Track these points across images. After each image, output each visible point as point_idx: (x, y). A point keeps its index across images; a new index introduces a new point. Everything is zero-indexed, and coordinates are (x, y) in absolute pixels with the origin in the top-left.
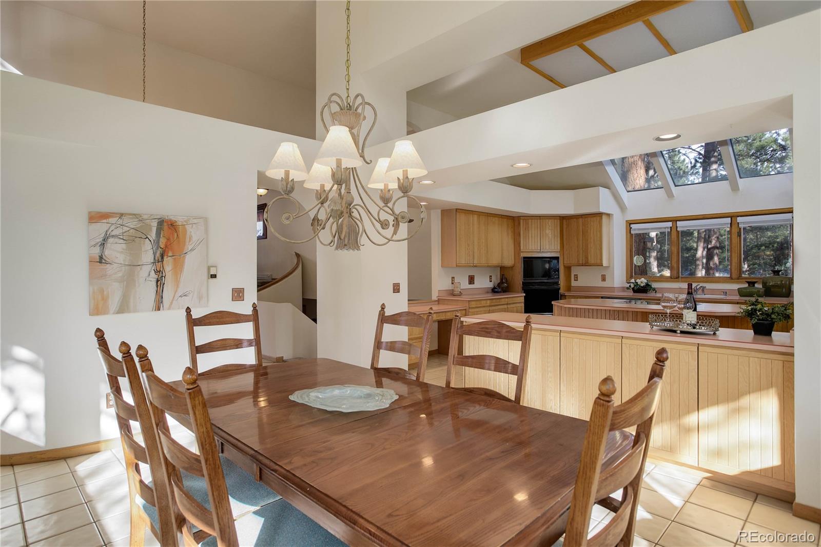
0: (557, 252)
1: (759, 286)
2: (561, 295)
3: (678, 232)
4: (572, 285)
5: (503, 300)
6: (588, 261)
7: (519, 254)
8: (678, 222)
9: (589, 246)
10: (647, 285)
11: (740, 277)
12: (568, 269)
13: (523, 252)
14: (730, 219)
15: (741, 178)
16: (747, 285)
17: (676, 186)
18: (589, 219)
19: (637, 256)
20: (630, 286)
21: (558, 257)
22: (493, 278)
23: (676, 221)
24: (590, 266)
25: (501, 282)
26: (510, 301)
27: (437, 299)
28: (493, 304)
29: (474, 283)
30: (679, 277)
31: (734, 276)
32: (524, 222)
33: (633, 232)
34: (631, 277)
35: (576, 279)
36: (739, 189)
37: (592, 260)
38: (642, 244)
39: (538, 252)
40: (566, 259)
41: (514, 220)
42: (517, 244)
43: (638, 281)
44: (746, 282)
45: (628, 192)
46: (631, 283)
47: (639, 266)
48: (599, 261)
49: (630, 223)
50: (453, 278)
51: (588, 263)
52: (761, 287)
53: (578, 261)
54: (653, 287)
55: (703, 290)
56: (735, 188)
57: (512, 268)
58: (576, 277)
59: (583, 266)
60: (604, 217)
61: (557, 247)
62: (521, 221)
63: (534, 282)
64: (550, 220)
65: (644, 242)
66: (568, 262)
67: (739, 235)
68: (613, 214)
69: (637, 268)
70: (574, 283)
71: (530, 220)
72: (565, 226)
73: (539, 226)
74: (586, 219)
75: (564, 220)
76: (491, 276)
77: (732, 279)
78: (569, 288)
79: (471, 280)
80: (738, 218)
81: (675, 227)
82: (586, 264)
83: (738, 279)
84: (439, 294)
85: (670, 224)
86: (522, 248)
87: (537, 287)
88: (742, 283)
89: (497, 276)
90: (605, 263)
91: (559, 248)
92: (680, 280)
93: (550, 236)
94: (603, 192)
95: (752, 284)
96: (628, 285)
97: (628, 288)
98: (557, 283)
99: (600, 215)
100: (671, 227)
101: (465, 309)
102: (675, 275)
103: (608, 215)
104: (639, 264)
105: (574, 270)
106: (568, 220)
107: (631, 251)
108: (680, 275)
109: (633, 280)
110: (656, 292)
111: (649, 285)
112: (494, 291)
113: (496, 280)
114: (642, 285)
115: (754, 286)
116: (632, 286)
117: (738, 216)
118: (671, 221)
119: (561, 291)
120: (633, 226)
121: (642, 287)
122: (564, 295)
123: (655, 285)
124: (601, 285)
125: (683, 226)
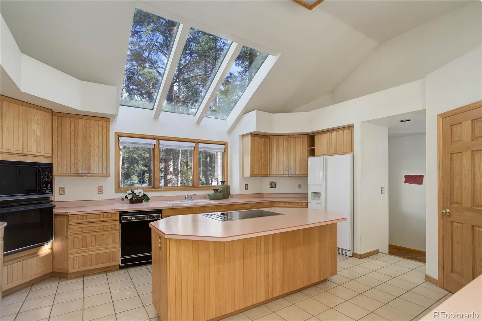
0: (48, 157)
4: (56, 201)
6: (90, 170)
8: (160, 141)
11: (198, 185)
14: (194, 143)
18: (93, 121)
20: (126, 197)
31: (195, 185)
33: (121, 145)
34: (119, 188)
35: (63, 191)
36: (200, 124)
37: (95, 170)
39: (18, 155)
40: (56, 168)
44: (213, 189)
49: (119, 136)
51: (90, 173)
53: (78, 171)
56: (198, 122)
66: (60, 172)
70: (58, 198)
73: (21, 116)
74: (90, 121)
77: (195, 188)
81: (158, 145)
82: (87, 175)
83: (198, 187)
85: (155, 142)
91: (50, 152)
92: (162, 189)
93: (39, 134)
95: (216, 189)
99: (106, 119)
100: (155, 144)
102: (158, 186)
109: (130, 192)
114: (140, 195)
115: (217, 192)
116: (129, 197)
117: (199, 143)
120: (122, 139)
121: (140, 197)
122: (69, 214)
123: (150, 194)
124: (97, 197)
125: (163, 145)
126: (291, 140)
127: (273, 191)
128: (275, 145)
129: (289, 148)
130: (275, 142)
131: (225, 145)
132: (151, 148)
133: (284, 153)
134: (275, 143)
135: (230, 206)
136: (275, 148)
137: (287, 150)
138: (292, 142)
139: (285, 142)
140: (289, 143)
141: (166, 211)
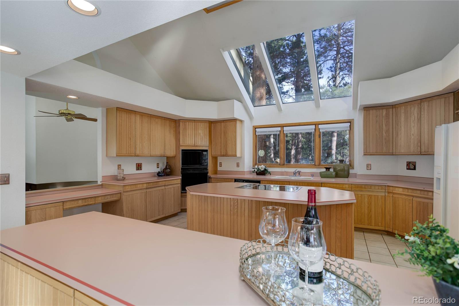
0: (207, 146)
1: (331, 170)
2: (209, 177)
3: (284, 134)
4: (218, 170)
5: (161, 183)
6: (227, 153)
7: (179, 147)
8: (284, 127)
9: (228, 142)
10: (265, 170)
11: (320, 164)
12: (215, 159)
13: (182, 146)
14: (314, 126)
15: (321, 99)
16: (325, 170)
17: (283, 103)
18: (228, 123)
19: (261, 150)
20: (255, 170)
21: (207, 150)
22: (160, 165)
23: (283, 127)
24: (228, 156)
25: (166, 168)
26: (167, 183)
27: (101, 184)
28: (149, 187)
29: (141, 169)
30: (284, 164)
31: (317, 164)
32: (183, 125)
33: (257, 134)
34: (256, 164)
35: (221, 166)
36: (320, 107)
37: (230, 153)
38: (264, 142)
39: (193, 146)
40: (213, 151)
41: (176, 122)
42: (178, 140)
43: (260, 167)
44: (325, 168)
45: (254, 107)
46: (255, 168)
47: (262, 157)
48: (234, 153)
49: (255, 128)
50: (119, 166)
51: (227, 154)
52: (333, 171)
53: (221, 153)
54: (269, 171)
55: (299, 174)
56: (318, 106)
57: (174, 157)
58: (220, 164)
59: (224, 156)
60: (238, 122)
61: (207, 143)
62: (181, 123)
63: (190, 168)
64: (202, 123)
65: (265, 142)
66: (215, 154)
67: (320, 137)
68: (244, 121)
69: (261, 158)
70: (219, 169)
71: (187, 123)
72: (212, 128)
73: (194, 128)
74: (226, 123)
75: (212, 123)
76: (158, 164)
77: (316, 166)
78: (216, 172)
79: (139, 167)
80: (319, 125)
81: (283, 131)
82: (226, 155)
83: (319, 166)
84: (103, 179)
85: (279, 129)
86: (181, 143)
87: (191, 171)
88: (322, 168)
89: (163, 163)
90: (238, 155)
91: (208, 144)
92: (285, 166)
93: (202, 135)
94: (237, 104)
95: (328, 169)
96: (253, 170)
97: (253, 172)
98: (206, 169)
99: (235, 120)
100: (280, 131)
101: (121, 193)
102: (282, 163)
103: (241, 121)
104: (262, 155)
105: (220, 160)
106: (214, 124)
107: (256, 147)
108: (285, 163)
109: (256, 167)
110: (270, 175)
111: (266, 170)
112: (159, 174)
113: (162, 166)
114: (262, 170)
115: (329, 170)
116: (256, 170)
117: (319, 124)
118: (280, 127)
119: (210, 174)
120: (257, 130)
121: (262, 171)
122: (211, 177)
123: (270, 170)
124: (236, 169)
125: (287, 130)
126: (425, 105)
127: (411, 173)
128: (403, 116)
129: (422, 116)
130: (403, 111)
131: (350, 122)
132: (277, 134)
133: (414, 124)
134: (402, 113)
135: (322, 184)
136: (403, 119)
137: (420, 119)
138: (426, 107)
139: (416, 110)
140: (422, 110)
141: (263, 182)
